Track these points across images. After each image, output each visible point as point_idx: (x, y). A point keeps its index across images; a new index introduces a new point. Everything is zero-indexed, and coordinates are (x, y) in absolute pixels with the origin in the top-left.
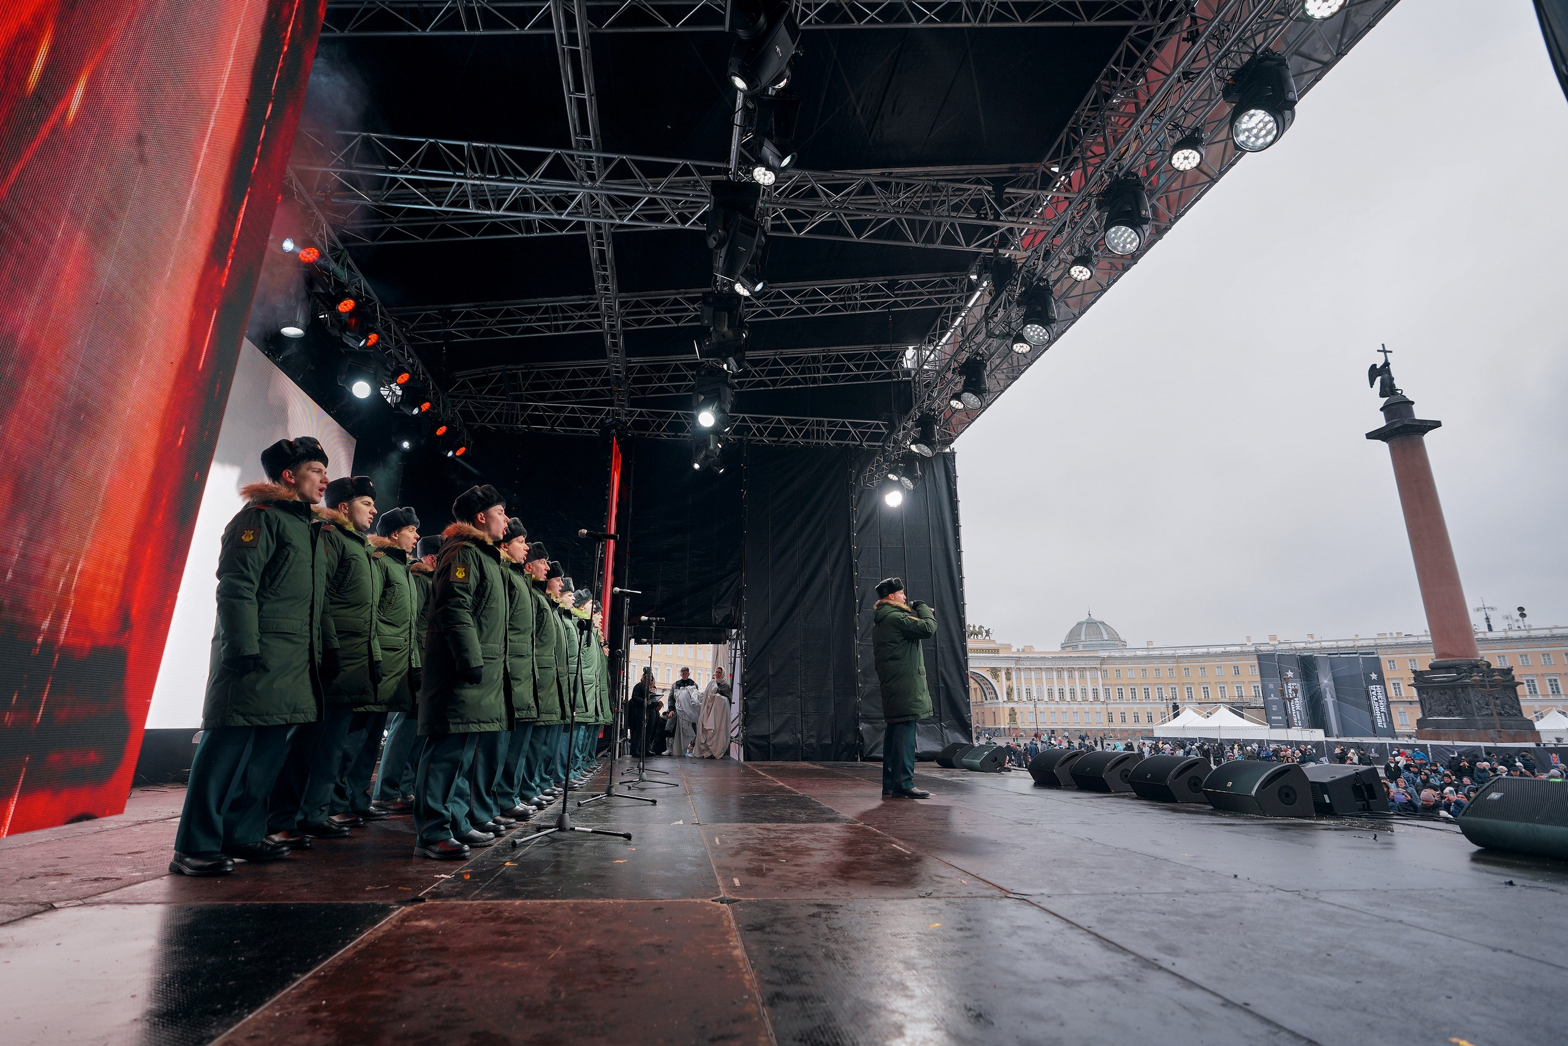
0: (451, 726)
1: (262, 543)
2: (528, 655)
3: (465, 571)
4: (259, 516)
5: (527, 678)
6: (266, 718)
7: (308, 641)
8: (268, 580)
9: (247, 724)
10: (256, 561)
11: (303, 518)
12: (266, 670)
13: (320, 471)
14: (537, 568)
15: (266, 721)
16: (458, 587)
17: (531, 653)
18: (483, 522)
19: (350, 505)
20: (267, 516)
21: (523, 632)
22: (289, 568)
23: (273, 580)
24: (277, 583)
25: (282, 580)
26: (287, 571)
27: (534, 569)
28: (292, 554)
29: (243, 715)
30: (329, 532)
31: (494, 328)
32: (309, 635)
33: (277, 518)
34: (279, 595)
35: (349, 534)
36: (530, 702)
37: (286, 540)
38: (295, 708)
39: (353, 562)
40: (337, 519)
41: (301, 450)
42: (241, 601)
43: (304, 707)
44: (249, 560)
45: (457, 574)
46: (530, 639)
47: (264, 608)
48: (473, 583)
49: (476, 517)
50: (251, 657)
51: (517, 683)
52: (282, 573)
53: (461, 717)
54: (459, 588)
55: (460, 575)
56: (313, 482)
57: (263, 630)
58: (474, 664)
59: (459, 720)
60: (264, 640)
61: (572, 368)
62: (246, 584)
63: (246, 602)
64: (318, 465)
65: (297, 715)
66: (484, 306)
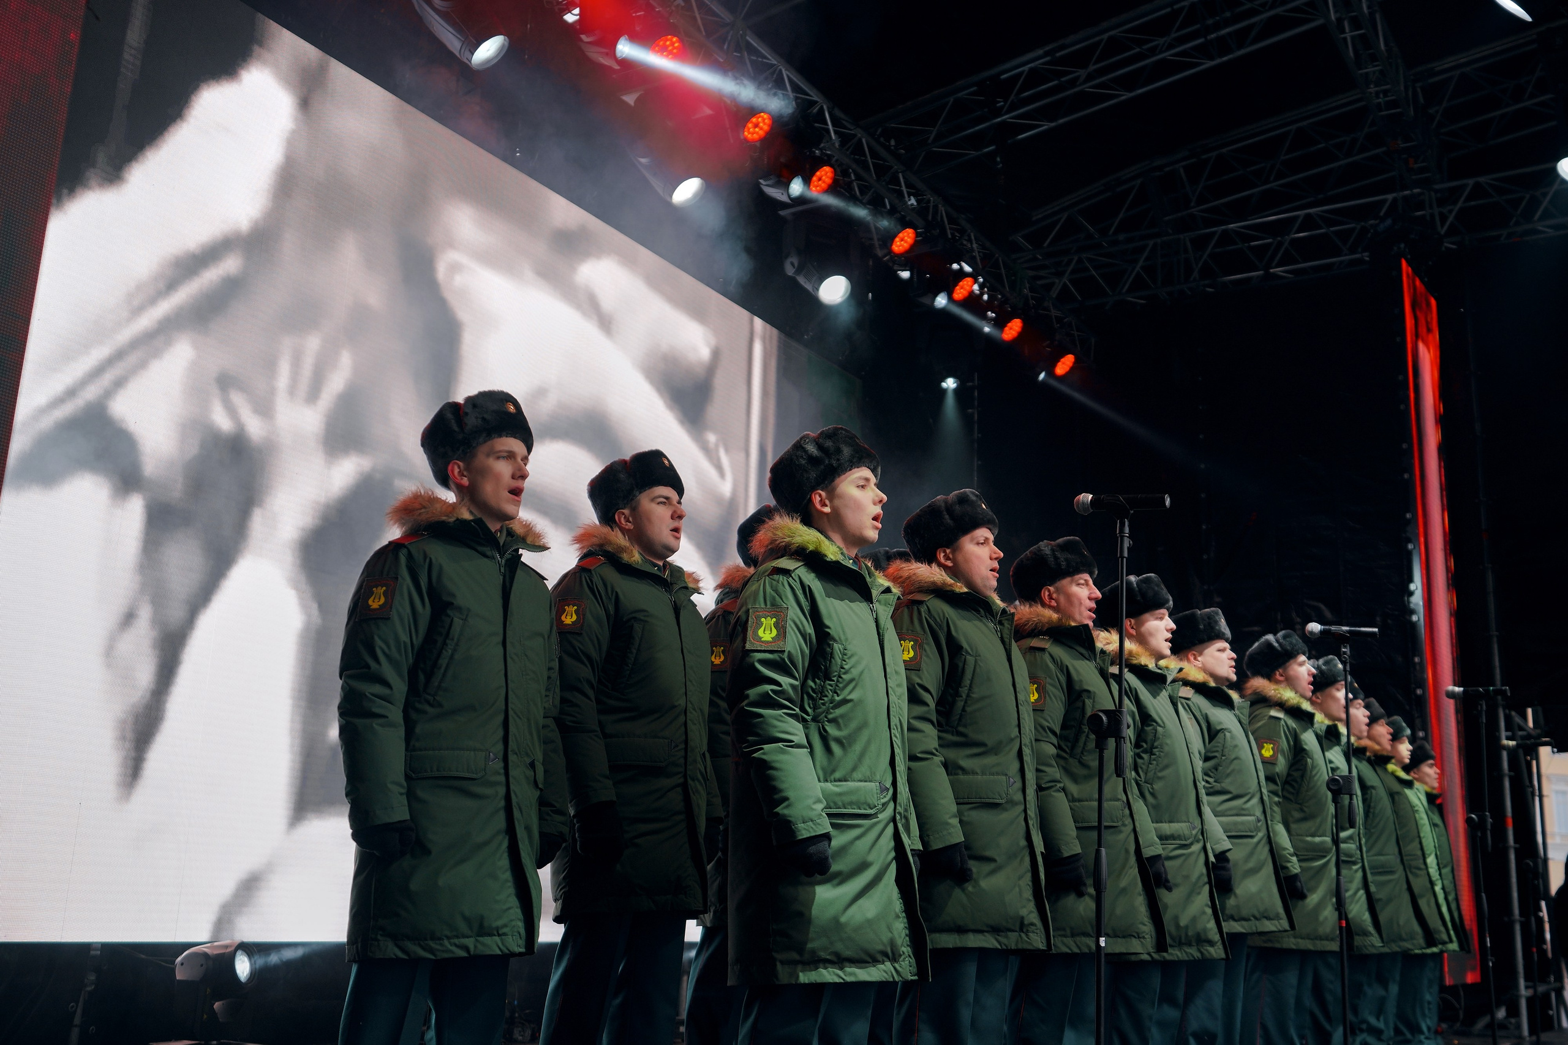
0: (779, 966)
1: (402, 608)
2: (1012, 803)
3: (776, 625)
4: (397, 558)
5: (1012, 856)
6: (432, 944)
7: (502, 791)
8: (422, 677)
9: (401, 955)
10: (392, 643)
11: (488, 551)
12: (427, 852)
13: (511, 456)
14: (1069, 597)
15: (431, 951)
16: (763, 662)
17: (1019, 797)
18: (827, 510)
19: (634, 510)
20: (410, 556)
21: (995, 750)
22: (455, 650)
23: (429, 677)
24: (435, 682)
25: (444, 675)
26: (452, 657)
27: (1062, 599)
28: (458, 622)
29: (395, 938)
30: (590, 571)
31: (1087, 87)
32: (502, 779)
33: (425, 556)
34: (440, 705)
35: (628, 570)
36: (1024, 912)
37: (445, 598)
38: (481, 926)
39: (638, 627)
40: (610, 543)
41: (472, 421)
42: (368, 721)
43: (499, 923)
44: (379, 642)
45: (761, 632)
46: (1016, 765)
47: (418, 730)
48: (795, 645)
49: (810, 500)
50: (389, 827)
51: (987, 867)
52: (443, 662)
53: (800, 948)
54: (765, 663)
55: (766, 633)
56: (497, 477)
57: (413, 775)
58: (805, 831)
59: (795, 956)
60: (420, 794)
61: (1294, 127)
62: (378, 689)
63: (376, 724)
64: (515, 445)
65: (487, 940)
66: (1063, 47)
